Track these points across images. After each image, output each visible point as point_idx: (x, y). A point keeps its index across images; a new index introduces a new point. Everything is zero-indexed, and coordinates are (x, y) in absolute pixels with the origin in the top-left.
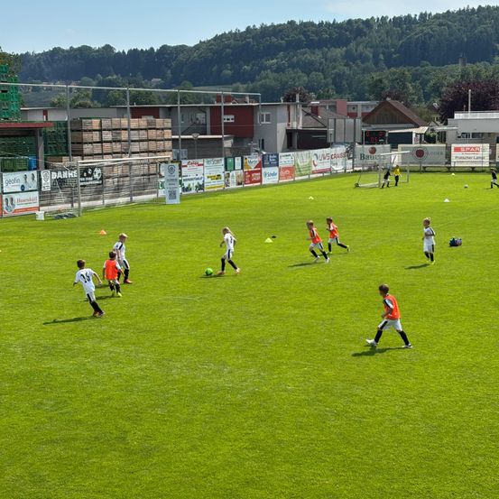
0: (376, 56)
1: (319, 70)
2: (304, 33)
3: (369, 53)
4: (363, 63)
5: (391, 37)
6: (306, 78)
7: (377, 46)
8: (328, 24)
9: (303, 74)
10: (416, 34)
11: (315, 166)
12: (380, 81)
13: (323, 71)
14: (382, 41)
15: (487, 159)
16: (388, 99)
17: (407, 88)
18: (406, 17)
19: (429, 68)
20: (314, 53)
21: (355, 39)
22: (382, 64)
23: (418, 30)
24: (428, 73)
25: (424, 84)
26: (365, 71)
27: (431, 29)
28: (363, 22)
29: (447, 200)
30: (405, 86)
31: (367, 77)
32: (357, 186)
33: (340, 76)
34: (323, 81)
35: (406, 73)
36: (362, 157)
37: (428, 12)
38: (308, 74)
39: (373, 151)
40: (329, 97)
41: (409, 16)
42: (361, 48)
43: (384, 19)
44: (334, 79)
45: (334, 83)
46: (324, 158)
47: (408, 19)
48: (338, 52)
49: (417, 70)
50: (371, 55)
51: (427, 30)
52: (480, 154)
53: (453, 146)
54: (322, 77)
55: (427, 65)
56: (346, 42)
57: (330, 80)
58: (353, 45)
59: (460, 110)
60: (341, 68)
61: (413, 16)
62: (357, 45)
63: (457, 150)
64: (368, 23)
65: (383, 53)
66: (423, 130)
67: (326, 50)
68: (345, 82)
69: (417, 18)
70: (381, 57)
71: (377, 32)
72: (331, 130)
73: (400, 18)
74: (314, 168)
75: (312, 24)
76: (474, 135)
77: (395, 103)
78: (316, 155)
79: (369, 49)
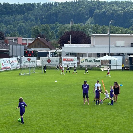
0: (36, 19)
1: (11, 24)
2: (5, 8)
3: (33, 18)
4: (31, 22)
5: (42, 12)
6: (6, 27)
7: (37, 15)
8: (15, 5)
9: (4, 26)
10: (53, 11)
11: (3, 65)
12: (37, 30)
13: (13, 25)
14: (39, 13)
15: (76, 64)
16: (39, 38)
17: (49, 33)
18: (49, 4)
19: (58, 25)
20: (9, 17)
21: (27, 11)
22: (39, 23)
23: (54, 9)
24: (58, 27)
25: (56, 32)
26: (31, 25)
27: (59, 9)
28: (31, 5)
29: (56, 81)
30: (48, 32)
31: (32, 28)
32: (20, 74)
33: (20, 27)
34: (13, 29)
35: (48, 27)
36: (24, 62)
37: (58, 2)
38: (7, 26)
39: (29, 60)
40: (15, 36)
41: (50, 3)
42: (30, 15)
43: (39, 4)
44: (18, 28)
45: (18, 30)
46: (8, 62)
47: (50, 4)
48: (20, 17)
49: (54, 26)
50: (34, 19)
51: (58, 9)
52: (73, 62)
53: (63, 58)
54: (13, 27)
55: (58, 24)
56: (24, 13)
57: (16, 29)
58: (26, 14)
59: (67, 43)
60: (21, 24)
61: (52, 3)
62: (28, 14)
63: (64, 60)
64: (33, 5)
65: (39, 18)
66: (54, 51)
67: (15, 16)
68: (23, 30)
69: (54, 4)
70: (39, 19)
71: (37, 9)
72: (10, 50)
73: (46, 4)
74: (2, 67)
75: (8, 4)
76: (73, 54)
77: (42, 39)
78: (3, 61)
79: (33, 16)
